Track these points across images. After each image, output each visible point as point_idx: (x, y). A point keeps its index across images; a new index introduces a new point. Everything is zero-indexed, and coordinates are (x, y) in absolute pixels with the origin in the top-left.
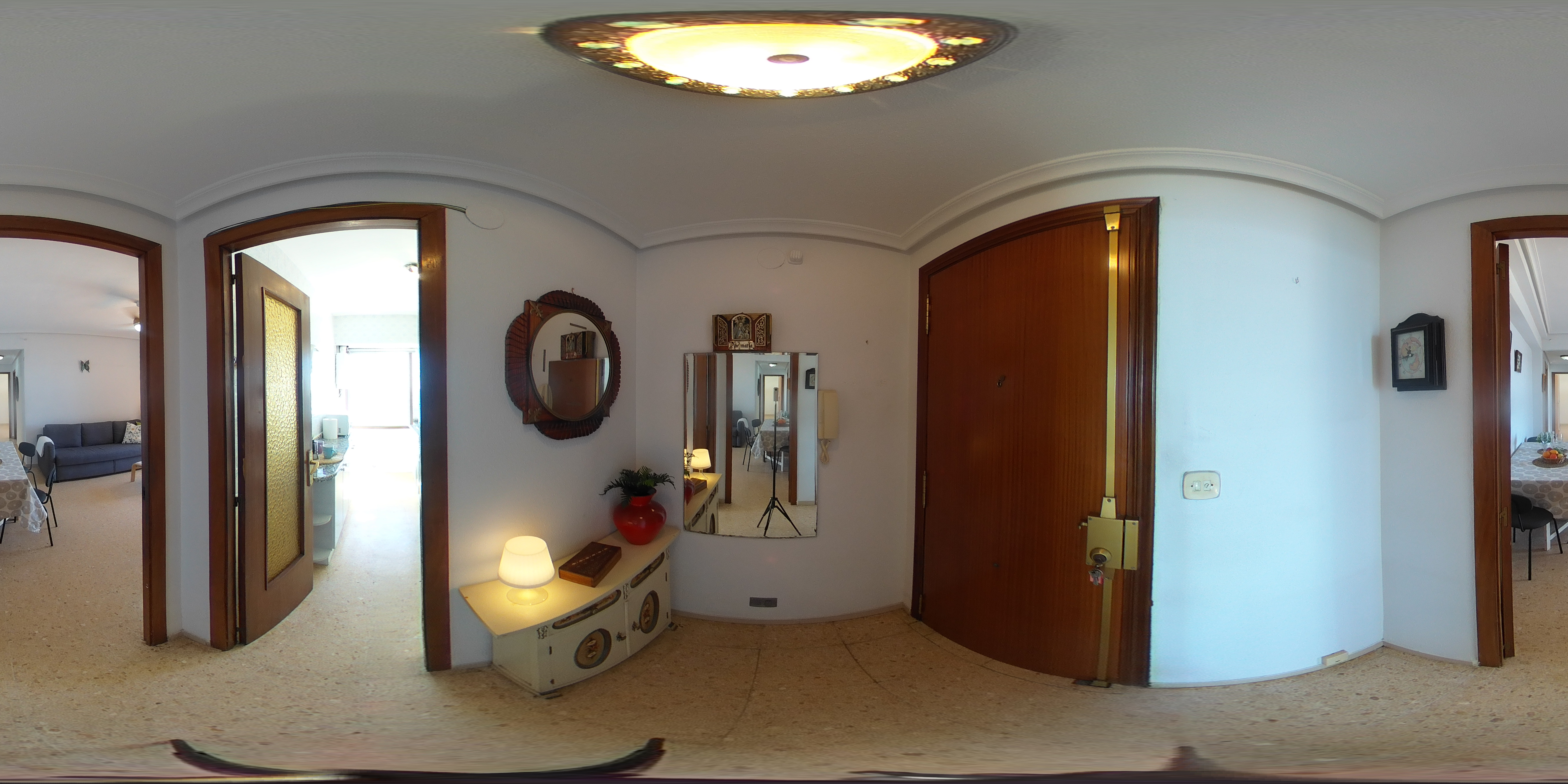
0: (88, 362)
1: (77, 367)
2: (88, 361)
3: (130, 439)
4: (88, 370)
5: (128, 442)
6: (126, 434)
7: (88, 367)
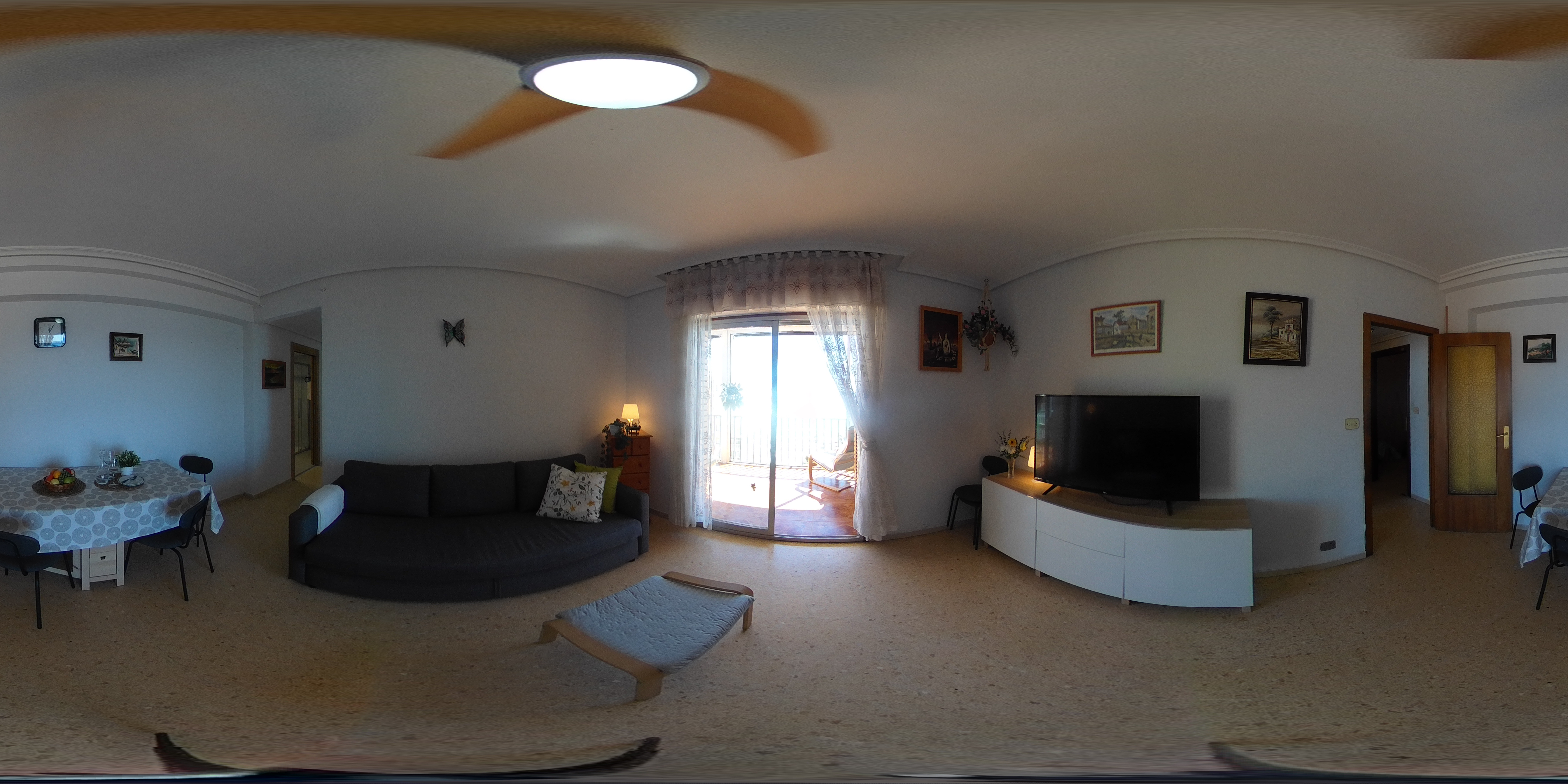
0: (461, 323)
1: (437, 334)
2: (462, 321)
3: (556, 510)
4: (461, 340)
5: (552, 514)
6: (547, 493)
7: (462, 334)
